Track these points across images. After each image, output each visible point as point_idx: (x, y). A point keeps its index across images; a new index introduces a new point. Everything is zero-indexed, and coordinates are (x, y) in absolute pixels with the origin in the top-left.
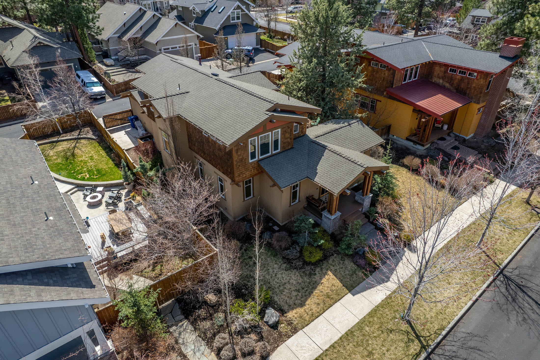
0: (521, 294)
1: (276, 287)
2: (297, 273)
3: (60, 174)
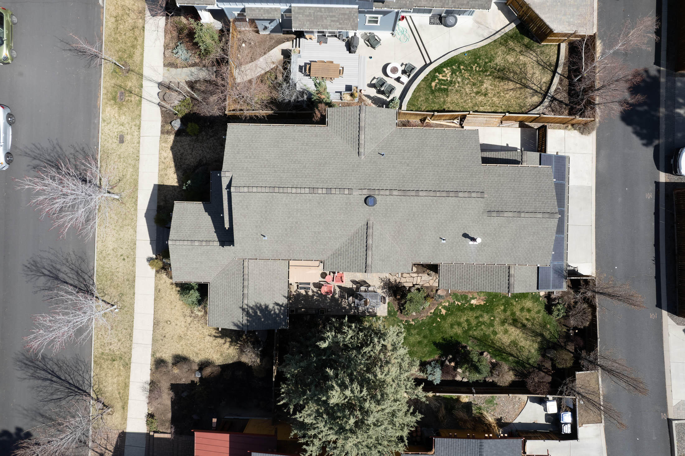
0: (76, 283)
1: (195, 145)
2: (192, 164)
3: (464, 53)
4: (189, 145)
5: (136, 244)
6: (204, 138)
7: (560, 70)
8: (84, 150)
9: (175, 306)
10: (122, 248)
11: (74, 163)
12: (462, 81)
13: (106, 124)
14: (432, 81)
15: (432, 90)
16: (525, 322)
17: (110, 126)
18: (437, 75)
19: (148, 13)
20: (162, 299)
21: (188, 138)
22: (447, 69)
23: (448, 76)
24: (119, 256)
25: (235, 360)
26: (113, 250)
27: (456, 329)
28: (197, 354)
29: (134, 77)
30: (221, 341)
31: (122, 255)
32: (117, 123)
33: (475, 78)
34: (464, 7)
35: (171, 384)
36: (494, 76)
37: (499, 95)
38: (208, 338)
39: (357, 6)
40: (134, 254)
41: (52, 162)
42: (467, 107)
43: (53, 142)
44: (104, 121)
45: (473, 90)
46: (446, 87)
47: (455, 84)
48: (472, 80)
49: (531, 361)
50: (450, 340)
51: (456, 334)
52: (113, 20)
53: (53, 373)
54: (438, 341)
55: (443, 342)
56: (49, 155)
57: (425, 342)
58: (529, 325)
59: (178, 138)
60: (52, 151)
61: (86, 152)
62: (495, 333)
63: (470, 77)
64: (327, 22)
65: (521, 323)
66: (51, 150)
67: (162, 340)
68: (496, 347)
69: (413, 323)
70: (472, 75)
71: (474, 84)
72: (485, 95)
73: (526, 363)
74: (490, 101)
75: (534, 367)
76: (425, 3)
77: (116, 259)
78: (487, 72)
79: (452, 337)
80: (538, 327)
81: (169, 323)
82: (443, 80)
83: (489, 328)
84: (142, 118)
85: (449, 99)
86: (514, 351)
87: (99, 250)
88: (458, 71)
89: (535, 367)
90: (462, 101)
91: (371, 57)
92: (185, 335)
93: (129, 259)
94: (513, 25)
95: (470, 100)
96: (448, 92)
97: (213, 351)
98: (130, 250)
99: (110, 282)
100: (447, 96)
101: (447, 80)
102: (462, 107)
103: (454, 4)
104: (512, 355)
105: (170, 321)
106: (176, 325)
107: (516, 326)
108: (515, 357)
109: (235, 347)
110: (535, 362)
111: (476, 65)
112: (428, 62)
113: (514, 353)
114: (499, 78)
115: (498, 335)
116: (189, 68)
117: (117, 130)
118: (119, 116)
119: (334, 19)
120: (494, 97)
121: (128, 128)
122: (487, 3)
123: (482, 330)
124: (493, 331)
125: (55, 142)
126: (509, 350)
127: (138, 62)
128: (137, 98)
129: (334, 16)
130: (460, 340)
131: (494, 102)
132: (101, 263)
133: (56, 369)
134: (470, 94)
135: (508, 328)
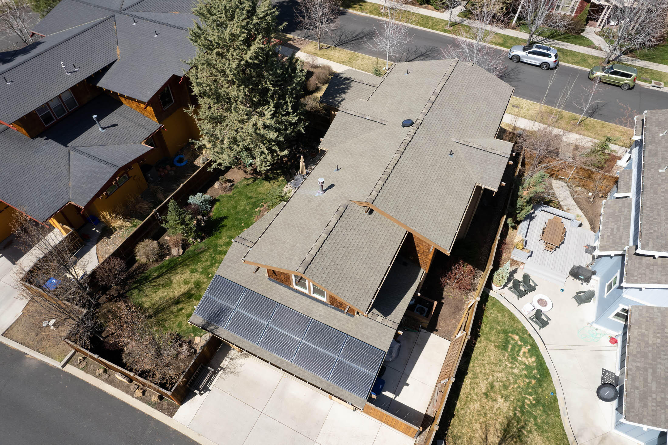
3: (554, 392)
12: (513, 374)
14: (520, 337)
15: (509, 332)
16: (180, 306)
17: (528, 105)
18: (527, 346)
22: (533, 362)
23: (524, 359)
27: (225, 239)
29: (569, 127)
32: (530, 108)
33: (514, 391)
34: (630, 382)
36: (512, 419)
37: (481, 414)
42: (475, 364)
45: (497, 381)
46: (509, 350)
47: (511, 363)
48: (512, 386)
49: (136, 291)
50: (219, 230)
51: (221, 238)
53: (359, 39)
54: (225, 220)
55: (222, 225)
57: (233, 212)
58: (175, 309)
62: (192, 272)
63: (516, 386)
65: (183, 301)
68: (179, 266)
69: (257, 210)
70: (519, 390)
71: (505, 387)
72: (486, 395)
73: (138, 286)
74: (475, 398)
75: (127, 291)
76: (636, 334)
78: (520, 412)
79: (220, 233)
80: (165, 317)
82: (519, 351)
83: (202, 268)
85: (492, 347)
86: (160, 281)
88: (529, 373)
89: (126, 293)
90: (486, 362)
91: (562, 290)
95: (484, 371)
96: (502, 349)
100: (496, 347)
101: (519, 356)
102: (477, 358)
103: (634, 369)
104: (158, 277)
107: (183, 294)
108: (153, 279)
110: (132, 295)
111: (534, 402)
113: (158, 280)
114: (508, 425)
115: (189, 273)
117: (524, 106)
118: (535, 111)
120: (481, 405)
122: (636, 415)
123: (206, 261)
124: (197, 271)
126: (166, 277)
130: (212, 238)
131: (474, 403)
133: (360, 40)
134: (493, 376)
135: (189, 286)
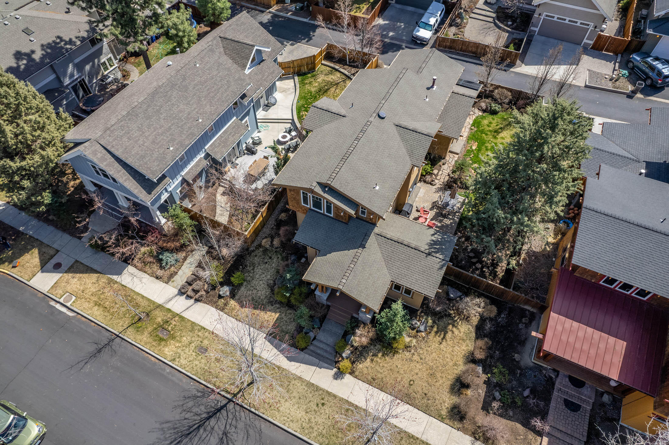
1: (252, 285)
2: (268, 293)
3: (298, 102)
4: (249, 290)
5: (313, 384)
6: (251, 275)
7: (337, 67)
8: (186, 396)
9: (397, 366)
10: (310, 401)
11: (192, 414)
13: (178, 360)
16: (498, 127)
17: (183, 355)
19: (115, 277)
20: (384, 379)
21: (243, 289)
22: (302, 112)
24: (316, 409)
25: (473, 330)
26: (307, 412)
28: (455, 365)
29: (157, 312)
30: (449, 335)
31: (317, 405)
32: (184, 348)
35: (482, 409)
36: (321, 95)
38: (442, 346)
39: (235, 118)
40: (323, 390)
41: (175, 439)
43: (156, 428)
44: (174, 360)
52: (96, 308)
56: (166, 439)
58: (501, 126)
59: (237, 297)
60: (164, 433)
61: (189, 396)
62: (502, 144)
64: (231, 139)
65: (499, 129)
66: (161, 435)
67: (428, 400)
77: (318, 413)
78: (317, 96)
81: (412, 382)
83: (498, 145)
84: (197, 322)
87: (299, 430)
92: (431, 368)
93: (326, 399)
94: (296, 78)
97: (457, 347)
98: (316, 393)
99: (340, 433)
105: (411, 381)
106: (417, 374)
107: (500, 132)
109: (460, 324)
111: (309, 100)
112: (290, 121)
115: (504, 143)
116: (185, 264)
117: (191, 351)
118: (181, 342)
119: (232, 134)
121: (197, 339)
125: (157, 425)
127: (147, 303)
128: (177, 319)
129: (231, 133)
132: (315, 434)
135: (500, 136)
